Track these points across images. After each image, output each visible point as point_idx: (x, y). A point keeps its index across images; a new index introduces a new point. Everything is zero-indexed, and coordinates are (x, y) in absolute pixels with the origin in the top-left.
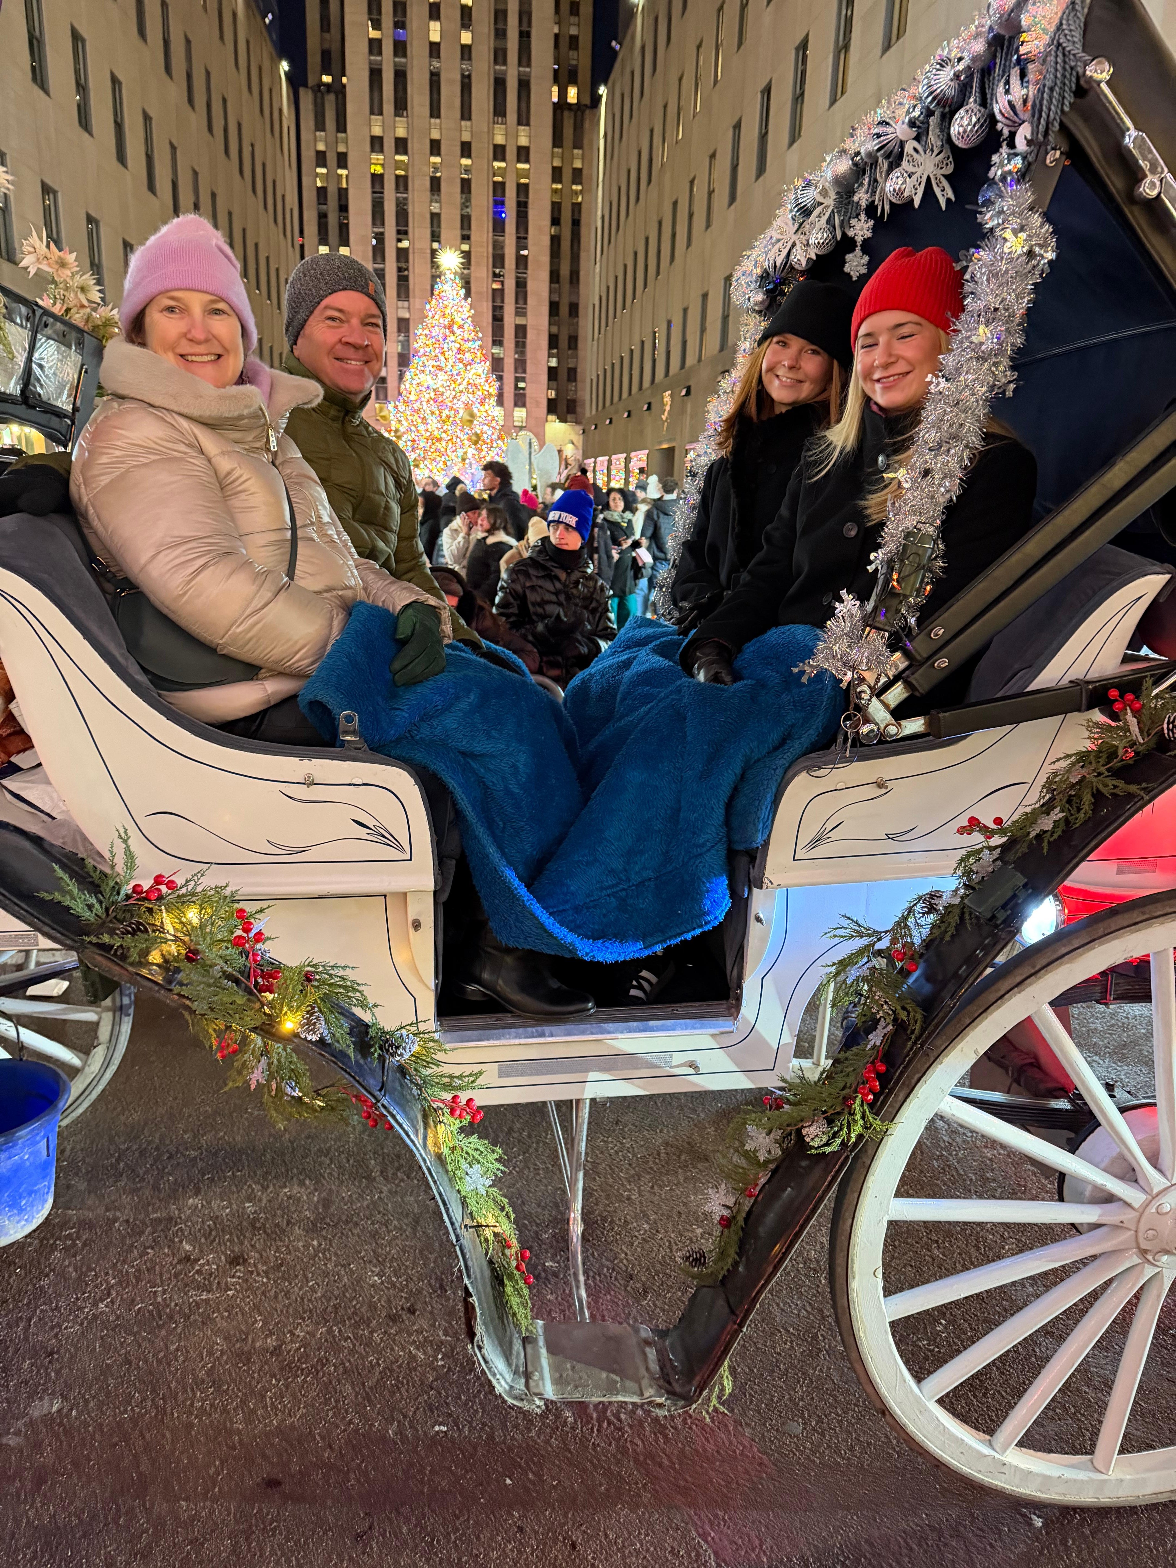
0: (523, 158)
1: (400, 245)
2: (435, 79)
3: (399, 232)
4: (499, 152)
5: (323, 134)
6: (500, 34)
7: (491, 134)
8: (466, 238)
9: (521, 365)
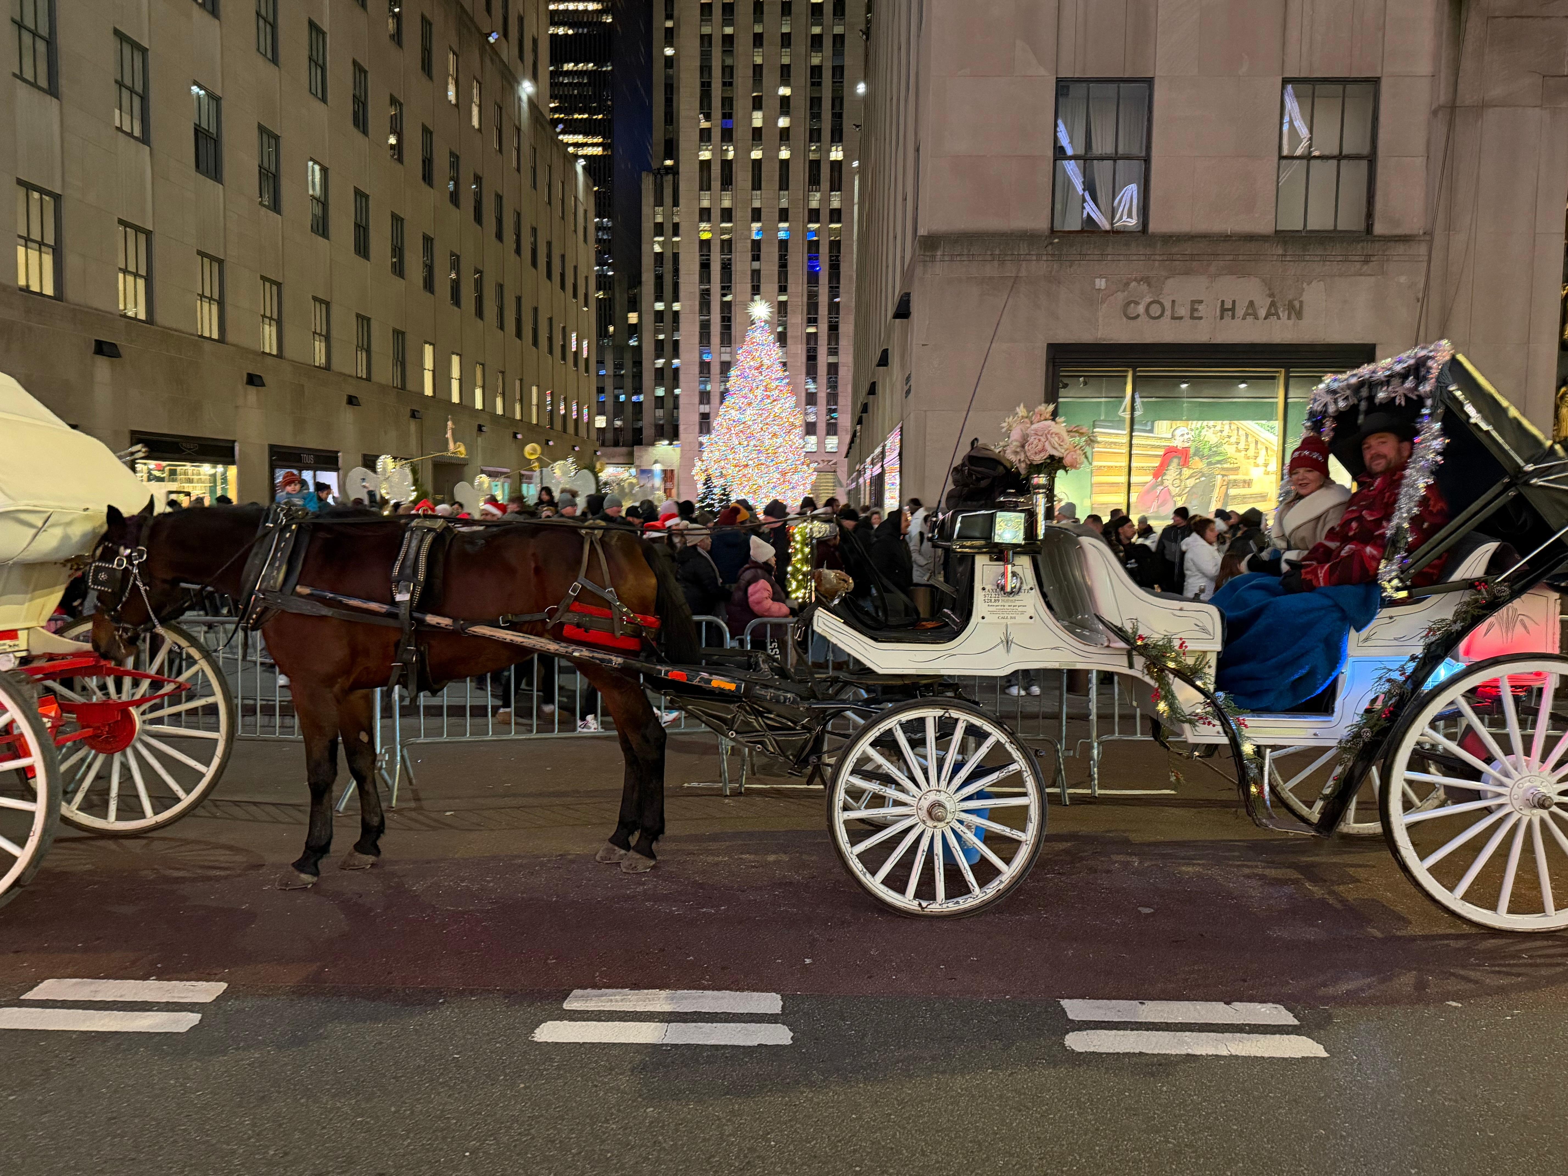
0: (835, 218)
1: (726, 299)
3: (723, 288)
4: (814, 215)
5: (661, 209)
6: (816, 115)
7: (807, 199)
8: (783, 289)
9: (833, 398)
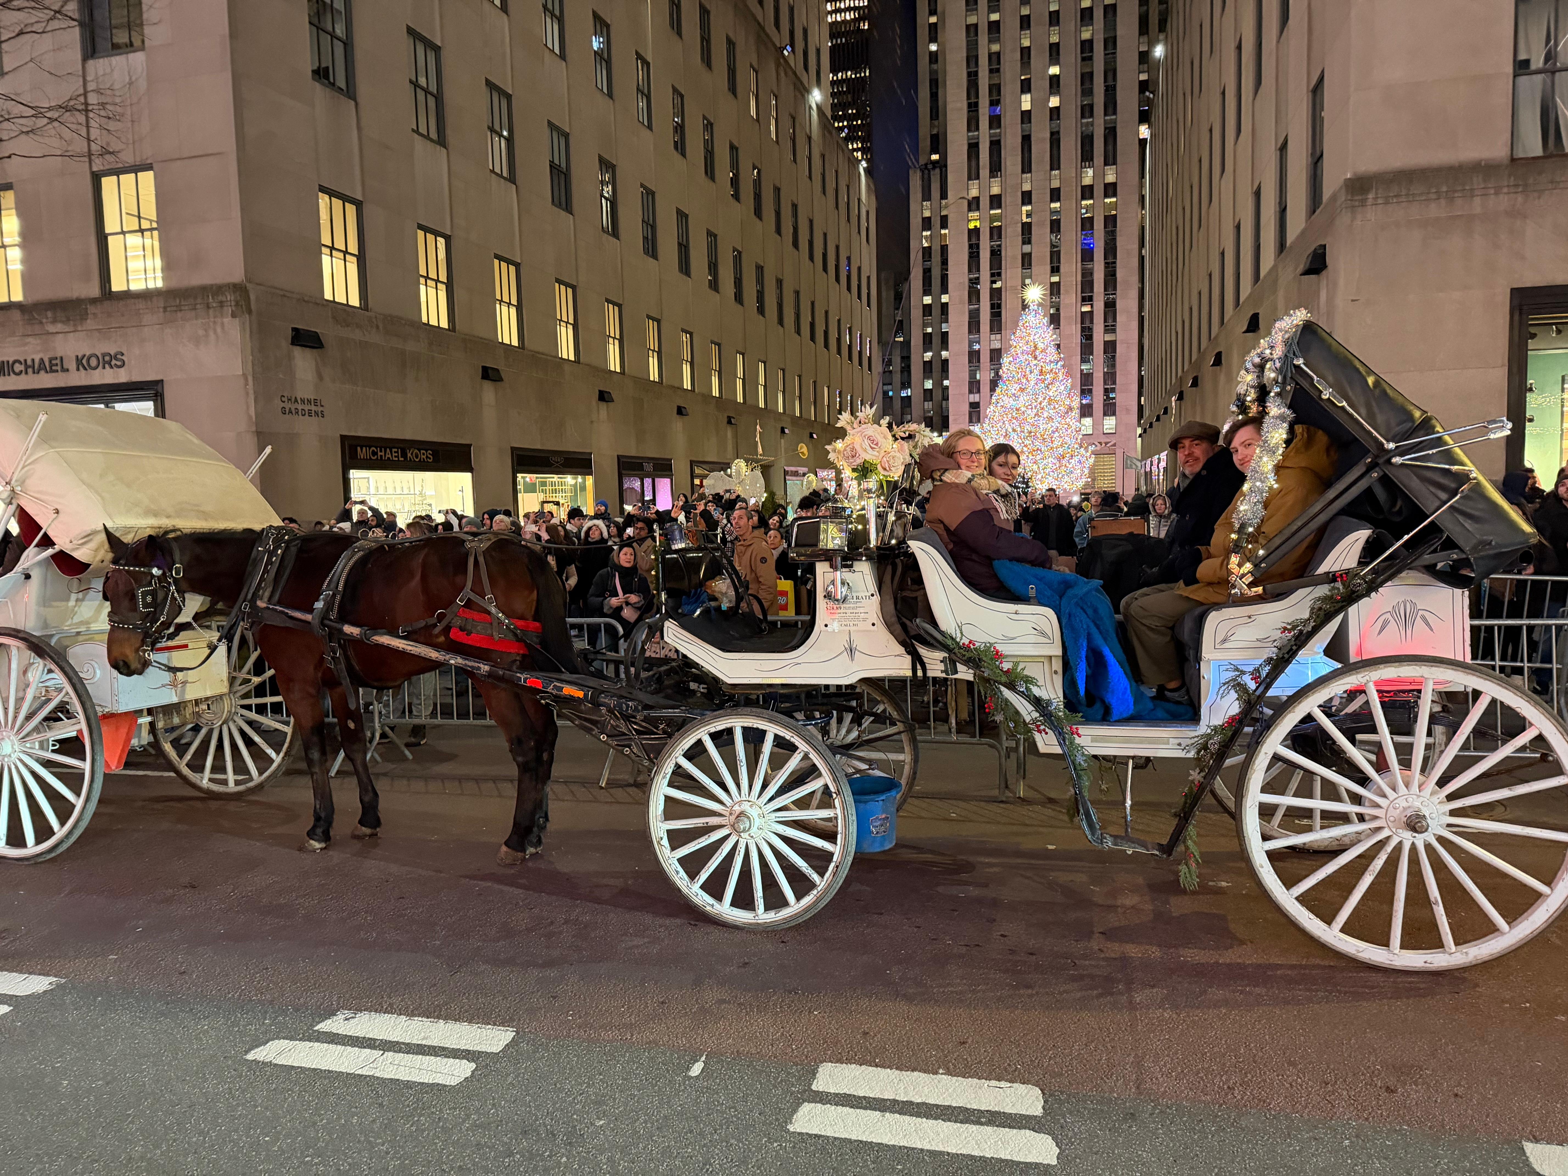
0: (1110, 193)
1: (995, 286)
2: (1026, 140)
3: (992, 275)
4: (1087, 192)
5: (929, 203)
6: (1087, 90)
7: (1079, 176)
8: (1055, 270)
9: (1110, 377)
